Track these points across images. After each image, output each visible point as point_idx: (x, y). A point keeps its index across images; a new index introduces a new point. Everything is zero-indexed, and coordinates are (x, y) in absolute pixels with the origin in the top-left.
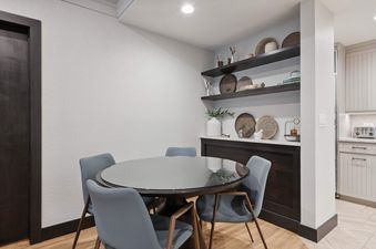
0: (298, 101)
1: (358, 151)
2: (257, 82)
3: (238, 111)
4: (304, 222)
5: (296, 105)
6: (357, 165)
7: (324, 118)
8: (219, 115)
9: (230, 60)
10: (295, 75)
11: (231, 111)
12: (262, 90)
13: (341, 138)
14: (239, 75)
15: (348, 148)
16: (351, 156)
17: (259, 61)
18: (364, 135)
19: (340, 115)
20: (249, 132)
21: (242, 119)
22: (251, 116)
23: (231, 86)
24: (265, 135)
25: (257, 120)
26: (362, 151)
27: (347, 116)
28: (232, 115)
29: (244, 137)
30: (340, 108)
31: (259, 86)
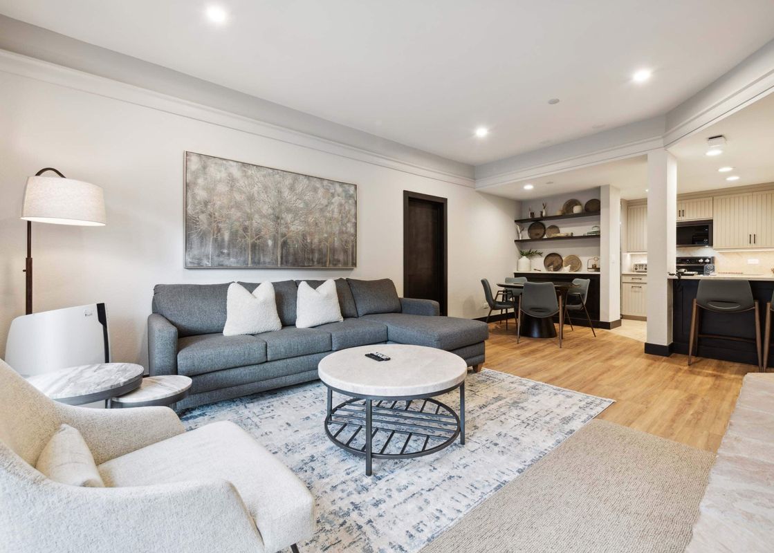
0: (599, 245)
1: (637, 281)
2: (564, 231)
3: (547, 251)
4: (602, 319)
5: (597, 248)
6: (635, 292)
7: (614, 257)
8: (530, 255)
9: (542, 212)
10: (596, 229)
11: (539, 251)
12: (570, 237)
13: (624, 272)
14: (547, 224)
15: (629, 279)
16: (631, 285)
17: (567, 214)
18: (641, 270)
19: (623, 254)
20: (557, 267)
21: (550, 258)
22: (559, 255)
23: (540, 231)
24: (572, 269)
25: (564, 258)
26: (639, 281)
27: (629, 254)
28: (540, 254)
29: (555, 270)
30: (623, 248)
31: (570, 235)
